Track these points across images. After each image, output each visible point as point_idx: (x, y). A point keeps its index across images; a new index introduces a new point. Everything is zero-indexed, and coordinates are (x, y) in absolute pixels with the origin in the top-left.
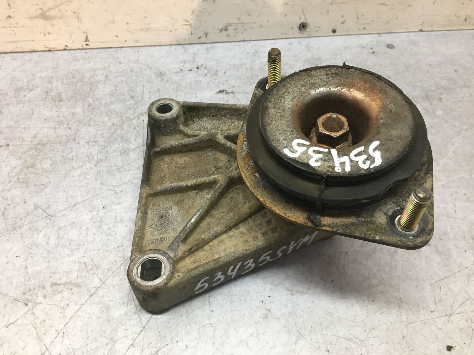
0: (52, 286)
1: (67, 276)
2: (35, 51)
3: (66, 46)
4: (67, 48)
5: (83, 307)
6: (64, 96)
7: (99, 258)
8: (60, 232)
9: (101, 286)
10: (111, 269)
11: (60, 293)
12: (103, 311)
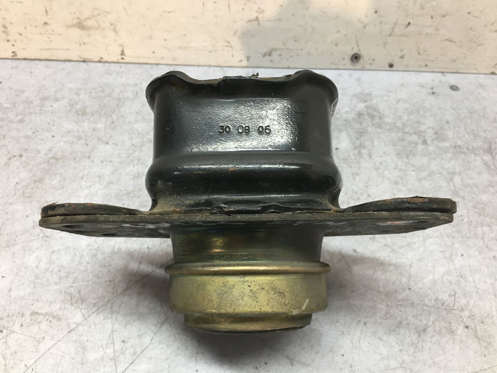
0: (32, 314)
1: (50, 306)
2: (69, 61)
3: (101, 58)
4: (102, 60)
5: (59, 343)
6: (88, 110)
7: (87, 290)
8: (52, 256)
9: (83, 323)
10: (97, 304)
11: (38, 324)
12: (78, 351)
